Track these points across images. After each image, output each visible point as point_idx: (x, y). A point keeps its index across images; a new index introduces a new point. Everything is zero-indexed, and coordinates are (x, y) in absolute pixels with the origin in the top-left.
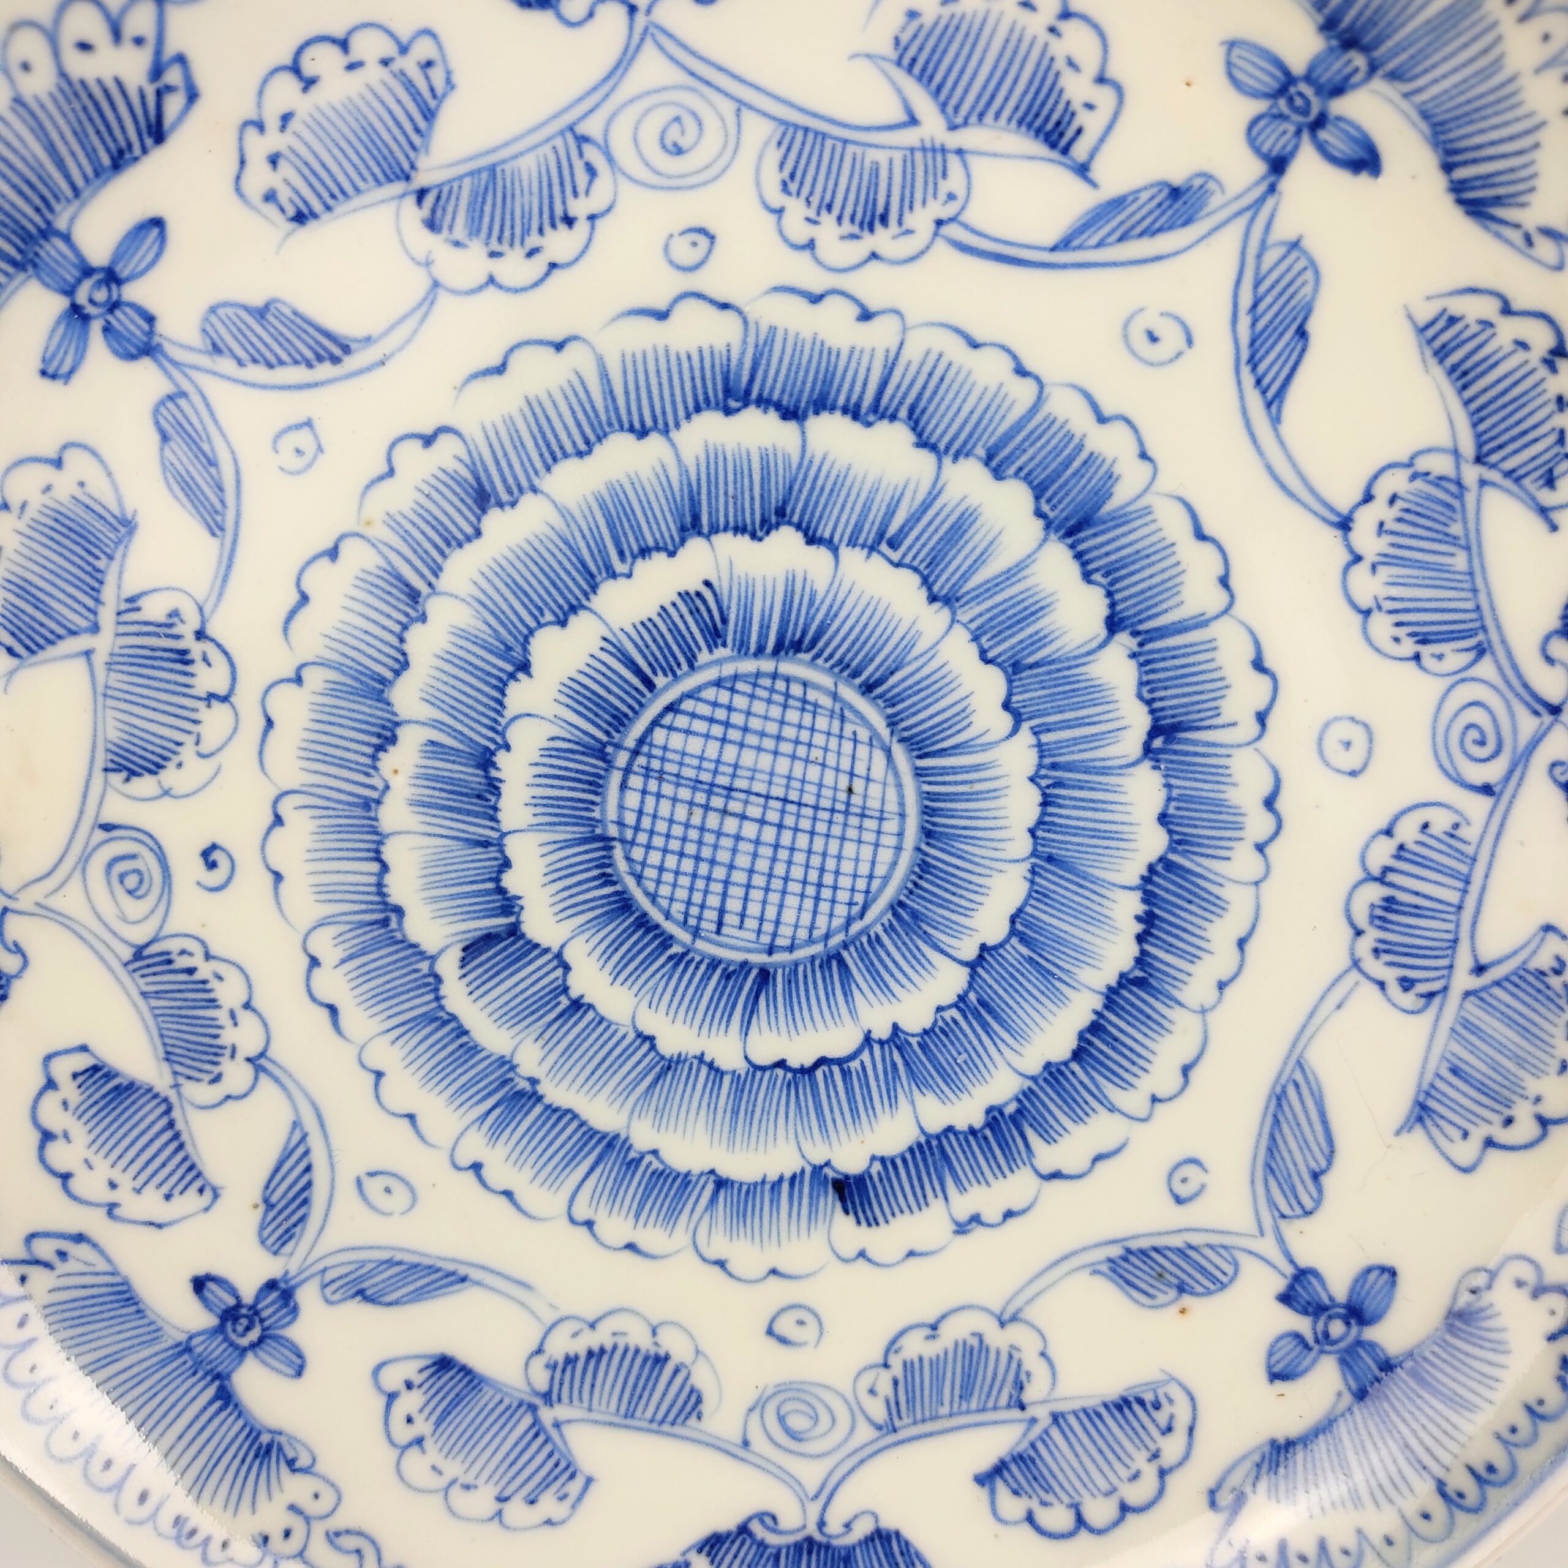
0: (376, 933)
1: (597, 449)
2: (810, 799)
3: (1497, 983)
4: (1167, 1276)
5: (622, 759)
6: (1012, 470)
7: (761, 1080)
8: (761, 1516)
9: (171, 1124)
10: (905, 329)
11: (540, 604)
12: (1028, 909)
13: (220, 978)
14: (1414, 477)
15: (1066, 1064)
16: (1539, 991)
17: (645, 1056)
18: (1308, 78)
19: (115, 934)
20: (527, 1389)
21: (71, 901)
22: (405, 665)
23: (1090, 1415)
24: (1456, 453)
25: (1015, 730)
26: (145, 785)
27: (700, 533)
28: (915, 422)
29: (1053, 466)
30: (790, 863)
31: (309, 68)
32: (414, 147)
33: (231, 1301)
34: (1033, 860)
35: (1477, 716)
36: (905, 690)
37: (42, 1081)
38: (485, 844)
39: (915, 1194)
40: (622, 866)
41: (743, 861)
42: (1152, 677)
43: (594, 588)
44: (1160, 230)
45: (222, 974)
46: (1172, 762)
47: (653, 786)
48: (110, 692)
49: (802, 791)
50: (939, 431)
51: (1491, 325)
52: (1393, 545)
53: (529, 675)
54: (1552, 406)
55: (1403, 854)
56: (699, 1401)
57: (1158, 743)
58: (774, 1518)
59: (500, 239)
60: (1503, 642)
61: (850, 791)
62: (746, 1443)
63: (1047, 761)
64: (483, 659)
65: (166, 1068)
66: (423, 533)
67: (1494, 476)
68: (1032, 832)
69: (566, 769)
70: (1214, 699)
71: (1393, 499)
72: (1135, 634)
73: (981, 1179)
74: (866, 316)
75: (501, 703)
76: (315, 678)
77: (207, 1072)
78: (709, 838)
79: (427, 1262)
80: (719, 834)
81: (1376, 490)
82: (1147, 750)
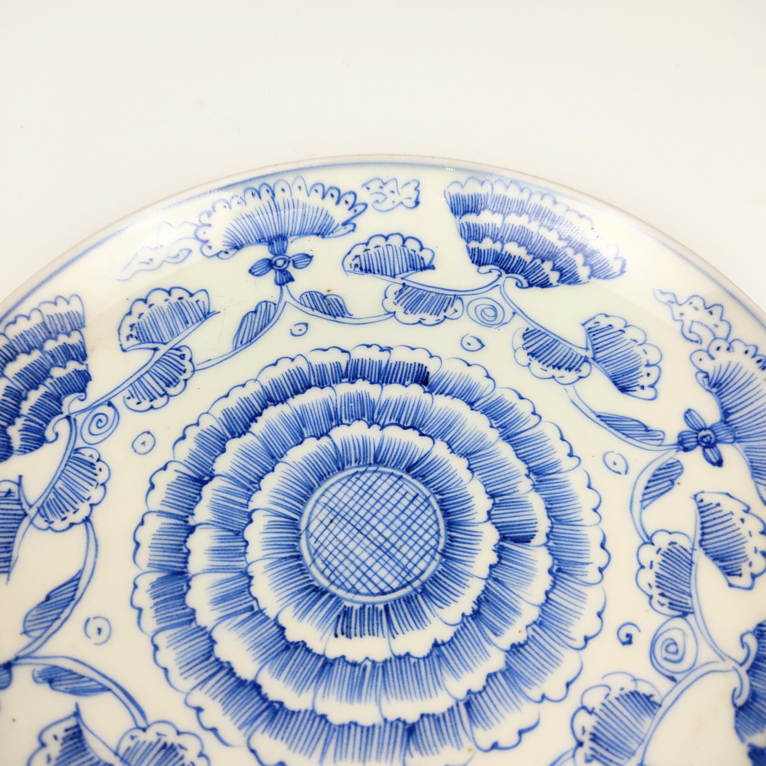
0: (566, 568)
1: (347, 722)
2: (350, 527)
3: (153, 342)
4: (327, 303)
5: (416, 584)
6: (187, 610)
7: (433, 432)
8: (522, 287)
9: (703, 534)
10: (188, 694)
11: (413, 668)
12: (293, 443)
13: (650, 585)
14: (52, 522)
15: (315, 386)
16: (141, 333)
17: (475, 463)
19: (692, 629)
20: (593, 366)
21: (707, 654)
22: (489, 676)
23: (381, 272)
24: (31, 522)
25: (254, 510)
26: (644, 689)
27: (326, 659)
28: (210, 652)
29: (171, 603)
30: (373, 507)
33: (707, 450)
34: (279, 460)
35: (94, 430)
36: (285, 548)
37: (757, 580)
38: (496, 580)
39: (399, 368)
40: (442, 541)
41: (391, 517)
42: (191, 503)
43: (385, 662)
44: (66, 671)
45: (648, 586)
46: (206, 469)
47: (410, 566)
48: (639, 741)
49: (350, 531)
50: (203, 643)
52: (76, 503)
53: (436, 640)
55: (152, 398)
56: (525, 334)
57: (206, 478)
58: (517, 285)
60: (67, 449)
61: (331, 521)
62: (514, 313)
63: (250, 493)
64: (453, 659)
65: (695, 559)
66: (447, 730)
67: (25, 506)
68: (273, 470)
69: (443, 592)
70: (176, 483)
71: (64, 519)
72: (186, 522)
73: (371, 362)
74: (199, 710)
75: (455, 635)
76: (535, 693)
77: (675, 548)
78: (399, 533)
79: (611, 429)
80: (394, 532)
81: (68, 525)
82: (212, 478)
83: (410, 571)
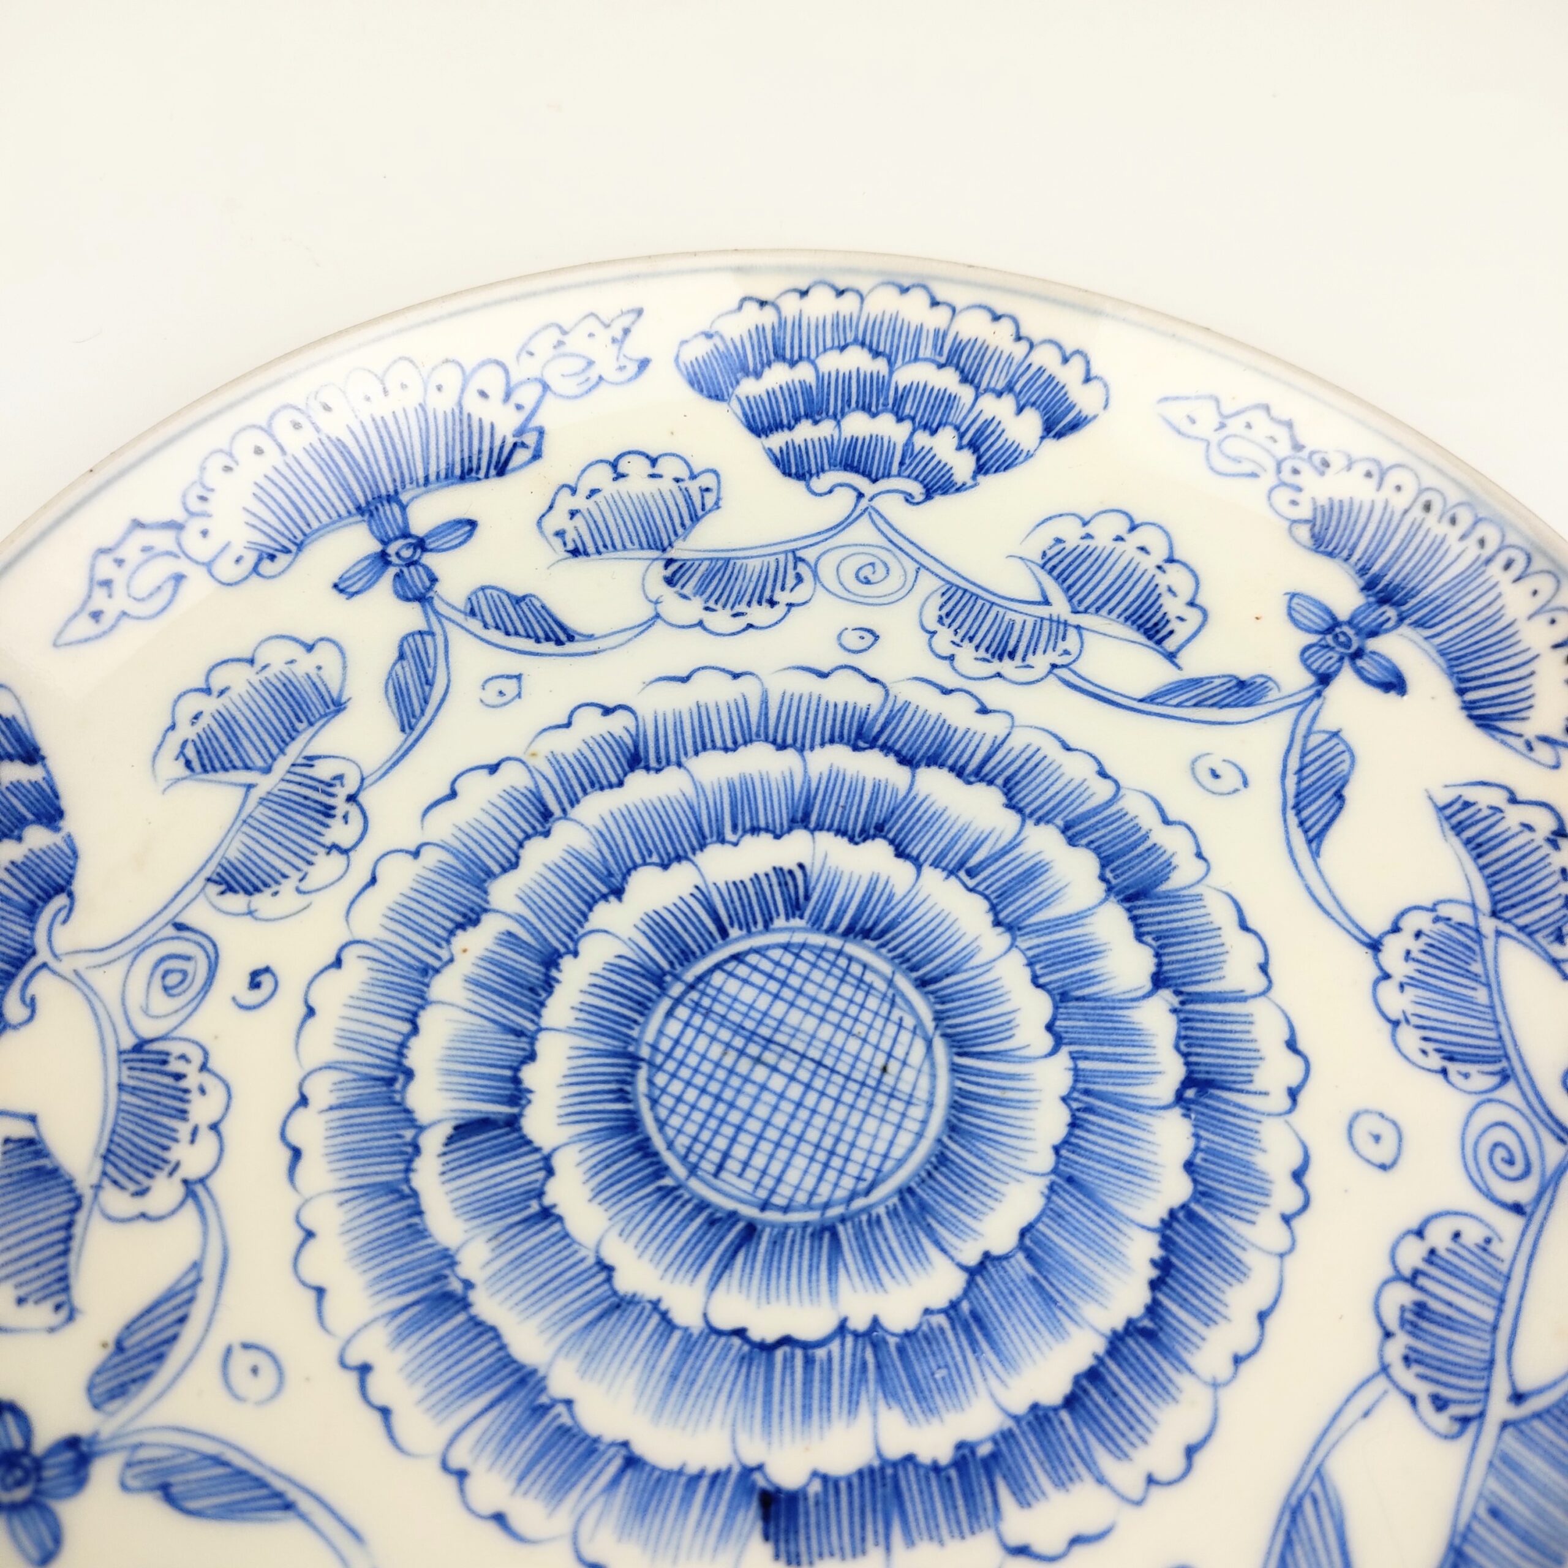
0: (377, 1090)
1: (742, 749)
2: (843, 1068)
3: (1538, 1416)
5: (677, 989)
6: (1084, 841)
7: (714, 1345)
9: (69, 1225)
10: (1012, 727)
11: (651, 847)
12: (1040, 1226)
13: (204, 1092)
15: (1056, 1409)
17: (597, 1286)
18: (1350, 623)
19: (128, 1022)
21: (107, 982)
22: (514, 865)
24: (1473, 906)
25: (1054, 1051)
26: (236, 902)
27: (806, 827)
28: (1008, 788)
29: (1121, 846)
30: (808, 1124)
31: (623, 467)
32: (676, 533)
33: (19, 1444)
34: (1053, 1177)
35: (1505, 1136)
36: (957, 992)
38: (519, 1033)
39: (852, 1535)
40: (642, 1086)
41: (762, 1111)
42: (1190, 1033)
43: (702, 847)
44: (1227, 705)
45: (208, 1088)
46: (1203, 1114)
47: (697, 1020)
48: (250, 820)
49: (838, 1059)
50: (1028, 800)
51: (1501, 811)
52: (1419, 971)
53: (620, 899)
54: (1557, 877)
55: (1434, 1259)
57: (1190, 1093)
59: (716, 602)
60: (1526, 1071)
61: (884, 1070)
63: (1081, 1086)
64: (583, 877)
65: (98, 1165)
66: (575, 773)
67: (1509, 929)
68: (1057, 1149)
69: (622, 985)
70: (1248, 1067)
71: (1418, 935)
72: (1178, 993)
73: (934, 1534)
75: (585, 916)
76: (431, 857)
77: (137, 1183)
78: (735, 1082)
80: (746, 1080)
81: (1403, 924)
82: (1179, 1098)
83: (694, 1011)
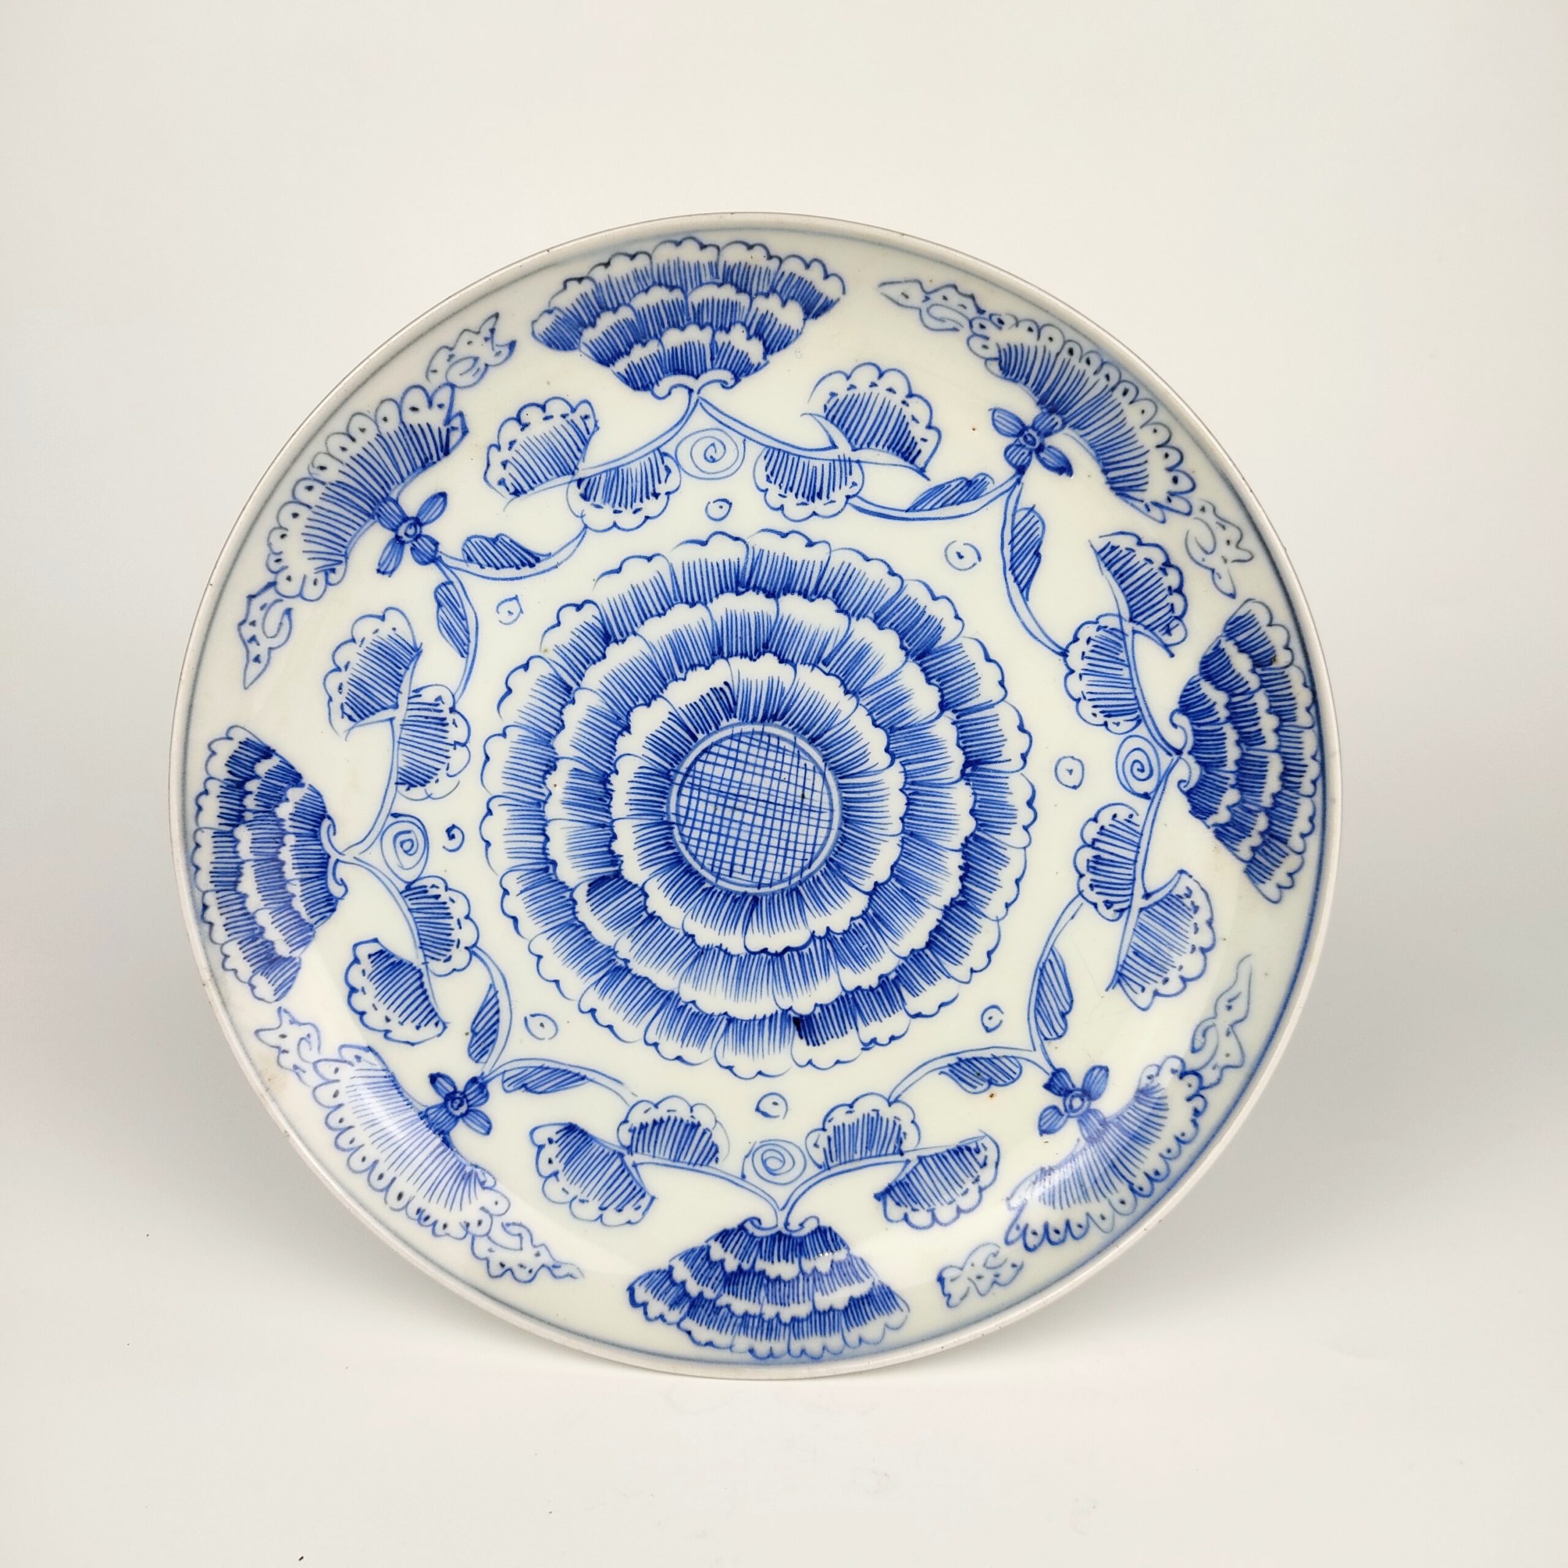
0: (540, 876)
1: (669, 612)
2: (781, 801)
3: (1157, 903)
4: (982, 1074)
5: (679, 779)
6: (888, 625)
7: (754, 960)
8: (751, 1220)
9: (422, 985)
10: (831, 551)
11: (636, 694)
12: (900, 862)
13: (453, 901)
14: (1099, 629)
15: (922, 950)
16: (1179, 907)
17: (689, 946)
18: (1033, 427)
19: (396, 875)
20: (618, 1144)
21: (373, 857)
22: (563, 727)
23: (940, 1157)
25: (892, 763)
26: (418, 792)
27: (723, 657)
28: (837, 600)
29: (909, 622)
30: (770, 837)
31: (524, 419)
32: (577, 458)
33: (451, 1089)
34: (903, 835)
35: (1138, 755)
36: (833, 741)
37: (352, 959)
38: (603, 826)
39: (839, 1027)
40: (678, 838)
41: (744, 836)
42: (964, 734)
43: (666, 686)
44: (962, 502)
45: (454, 898)
46: (977, 781)
47: (695, 794)
48: (402, 741)
49: (777, 797)
50: (849, 604)
51: (1133, 550)
52: (1090, 664)
53: (629, 732)
54: (1166, 592)
55: (1103, 831)
56: (717, 1151)
57: (968, 770)
58: (759, 1221)
59: (620, 505)
60: (1150, 716)
61: (803, 797)
62: (743, 1177)
63: (909, 780)
64: (605, 724)
65: (420, 952)
66: (575, 656)
67: (1140, 628)
68: (902, 819)
69: (648, 784)
70: (998, 747)
71: (1089, 640)
72: (955, 711)
73: (876, 1018)
74: (810, 544)
75: (614, 748)
76: (514, 734)
77: (444, 955)
78: (726, 823)
79: (563, 1067)
80: (731, 820)
81: (1079, 636)
82: (963, 774)
83: (692, 789)
